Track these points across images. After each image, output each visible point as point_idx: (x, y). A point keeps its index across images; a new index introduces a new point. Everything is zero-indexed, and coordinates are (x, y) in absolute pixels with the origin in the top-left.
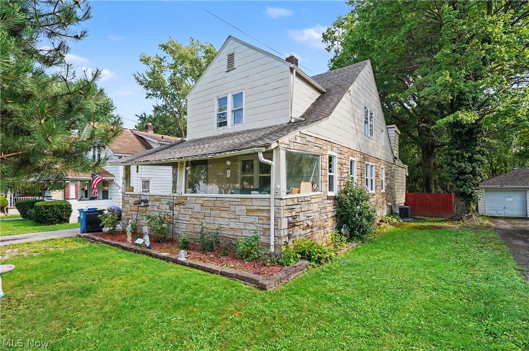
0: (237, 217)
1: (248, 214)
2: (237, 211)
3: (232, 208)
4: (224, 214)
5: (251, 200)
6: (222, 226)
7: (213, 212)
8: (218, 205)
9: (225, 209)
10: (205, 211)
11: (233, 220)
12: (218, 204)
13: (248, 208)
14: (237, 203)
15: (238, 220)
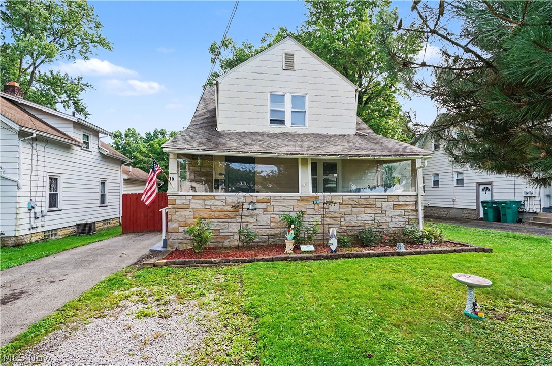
0: (383, 212)
1: (395, 209)
2: (383, 207)
3: (379, 205)
4: (368, 211)
5: (398, 197)
6: (366, 222)
7: (355, 210)
8: (362, 203)
9: (370, 206)
10: (345, 210)
11: (379, 215)
12: (362, 201)
13: (395, 203)
14: (383, 200)
15: (384, 215)
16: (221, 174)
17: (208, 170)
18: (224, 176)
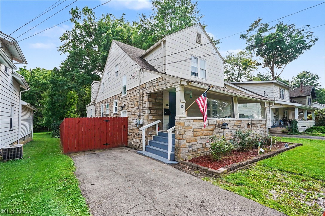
0: (258, 129)
1: (261, 127)
2: (258, 126)
5: (262, 121)
13: (261, 124)
14: (258, 123)
16: (167, 105)
17: (161, 101)
18: (169, 106)
